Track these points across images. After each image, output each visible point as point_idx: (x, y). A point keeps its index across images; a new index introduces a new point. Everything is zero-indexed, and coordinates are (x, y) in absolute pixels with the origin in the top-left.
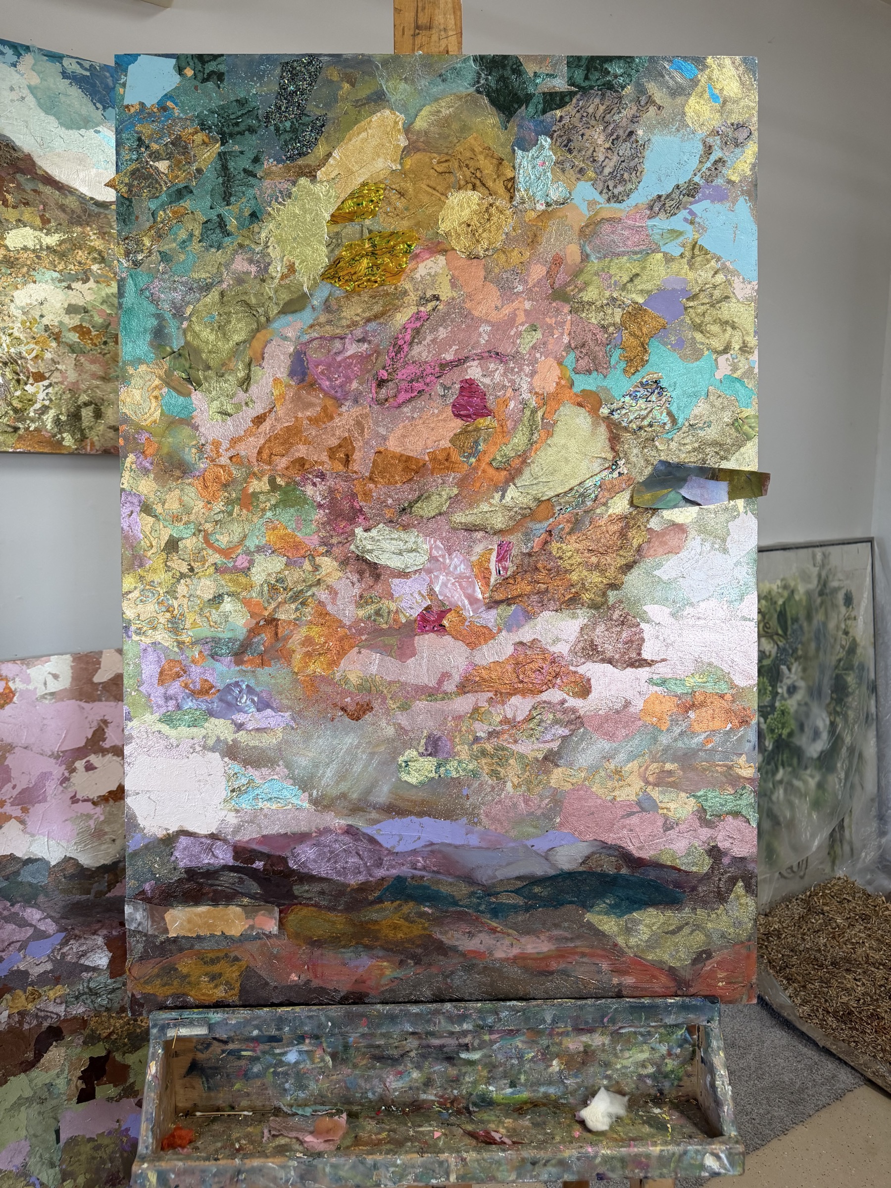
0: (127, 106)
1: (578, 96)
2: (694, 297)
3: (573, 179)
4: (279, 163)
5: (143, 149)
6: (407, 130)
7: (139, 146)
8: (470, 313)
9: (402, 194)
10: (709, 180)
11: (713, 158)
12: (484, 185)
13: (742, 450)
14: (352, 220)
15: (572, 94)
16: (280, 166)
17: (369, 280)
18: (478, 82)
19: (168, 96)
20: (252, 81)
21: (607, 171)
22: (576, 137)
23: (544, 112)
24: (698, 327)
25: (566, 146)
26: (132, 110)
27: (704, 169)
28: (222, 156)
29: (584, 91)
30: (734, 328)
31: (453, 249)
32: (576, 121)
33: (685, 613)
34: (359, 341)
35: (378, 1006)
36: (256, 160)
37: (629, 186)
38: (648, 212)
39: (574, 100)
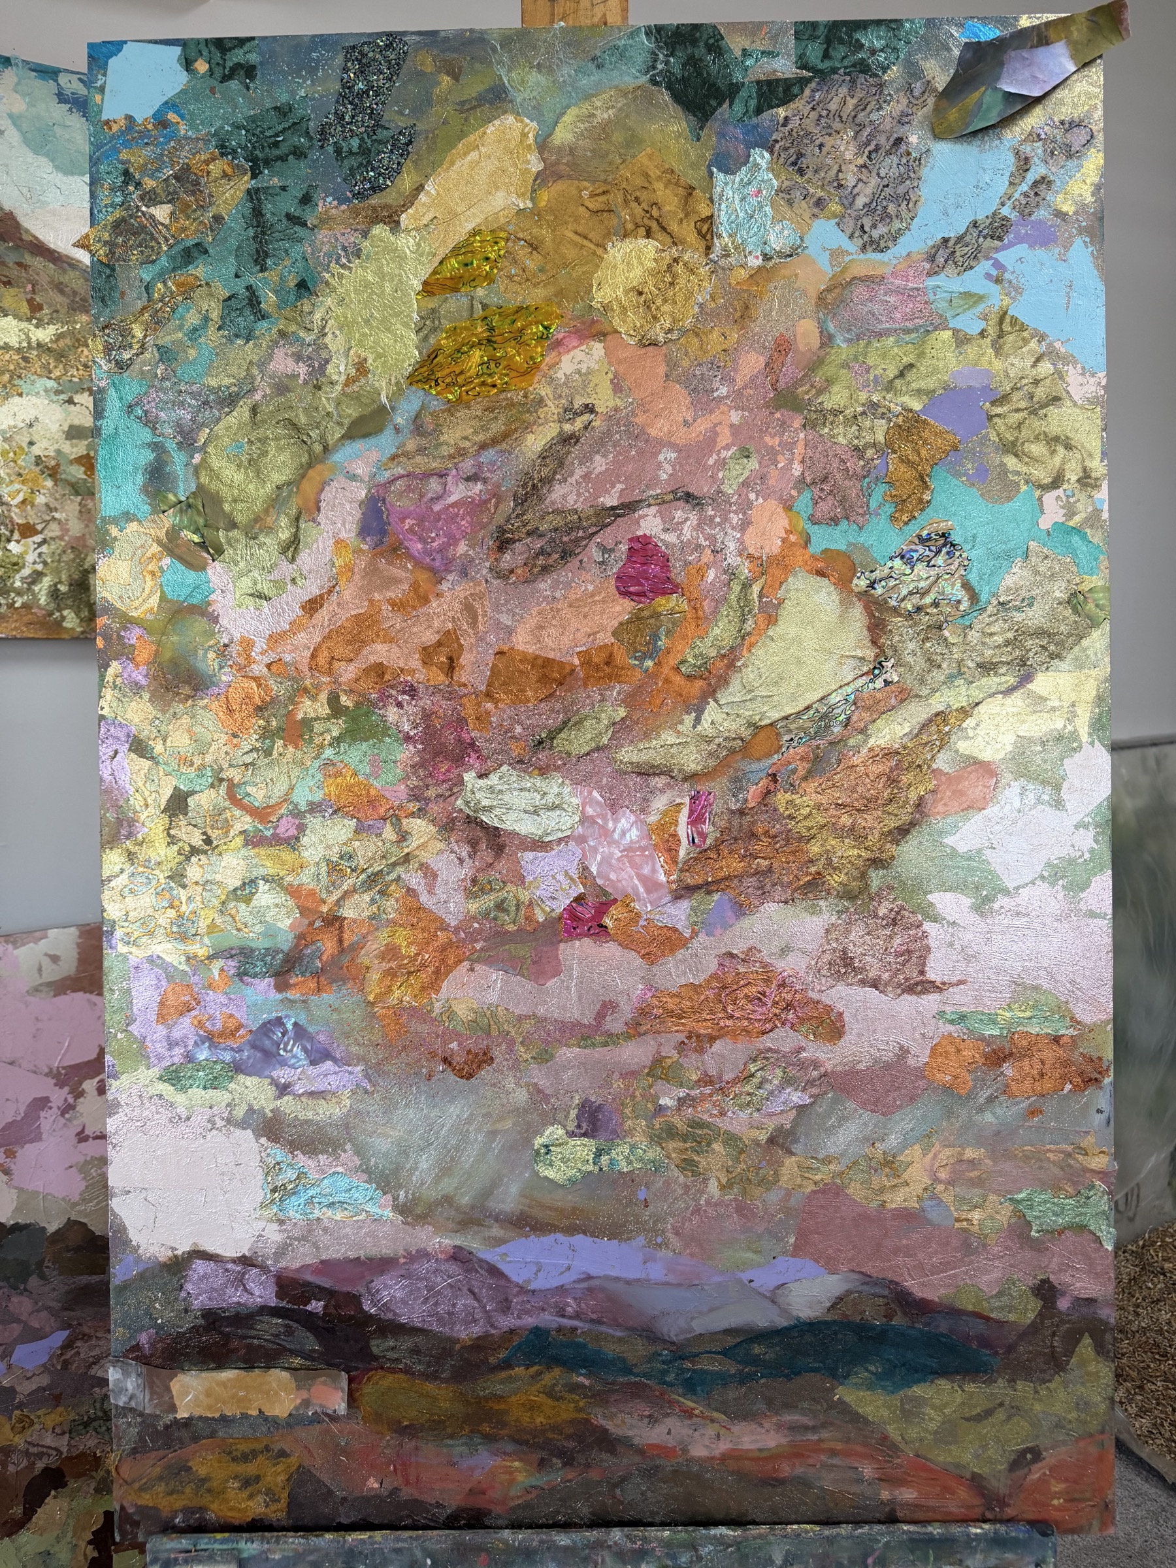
0: (107, 123)
1: (813, 85)
2: (1003, 399)
3: (806, 216)
4: (340, 203)
5: (131, 188)
6: (542, 146)
7: (126, 183)
8: (643, 432)
9: (534, 247)
10: (1025, 211)
11: (1031, 177)
12: (664, 229)
13: (1085, 643)
14: (455, 290)
15: (803, 82)
16: (344, 207)
17: (483, 384)
18: (654, 68)
19: (169, 105)
20: (300, 77)
21: (860, 201)
22: (810, 150)
23: (759, 111)
24: (1011, 448)
25: (794, 164)
26: (115, 128)
27: (1017, 195)
28: (252, 194)
29: (823, 76)
30: (1068, 447)
31: (616, 331)
32: (810, 125)
33: (996, 906)
34: (468, 479)
35: (506, 1534)
36: (306, 200)
37: (897, 225)
38: (927, 266)
39: (807, 92)
